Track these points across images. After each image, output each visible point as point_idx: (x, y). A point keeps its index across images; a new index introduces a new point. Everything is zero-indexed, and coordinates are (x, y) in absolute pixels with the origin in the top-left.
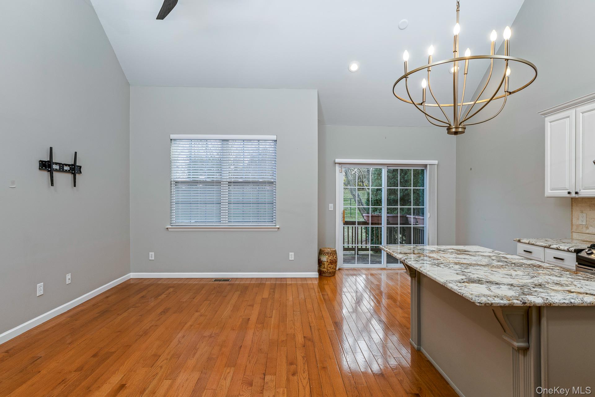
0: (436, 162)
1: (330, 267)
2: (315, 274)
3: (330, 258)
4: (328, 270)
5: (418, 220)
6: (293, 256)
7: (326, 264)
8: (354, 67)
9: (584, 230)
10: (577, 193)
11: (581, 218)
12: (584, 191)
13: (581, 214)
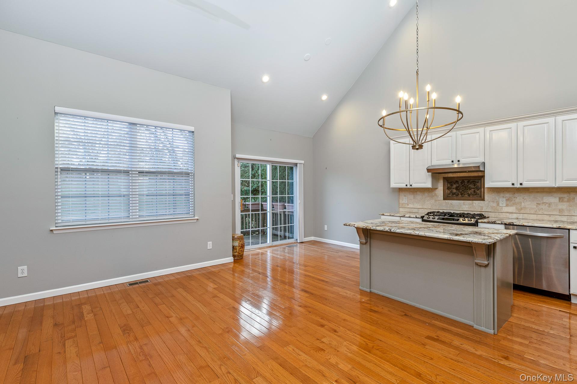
0: (303, 162)
1: (241, 251)
2: (230, 259)
3: (241, 243)
4: (239, 254)
5: (274, 206)
6: (211, 245)
7: (238, 248)
8: (266, 79)
9: (406, 206)
10: (411, 185)
11: (404, 199)
12: (415, 184)
13: (404, 198)
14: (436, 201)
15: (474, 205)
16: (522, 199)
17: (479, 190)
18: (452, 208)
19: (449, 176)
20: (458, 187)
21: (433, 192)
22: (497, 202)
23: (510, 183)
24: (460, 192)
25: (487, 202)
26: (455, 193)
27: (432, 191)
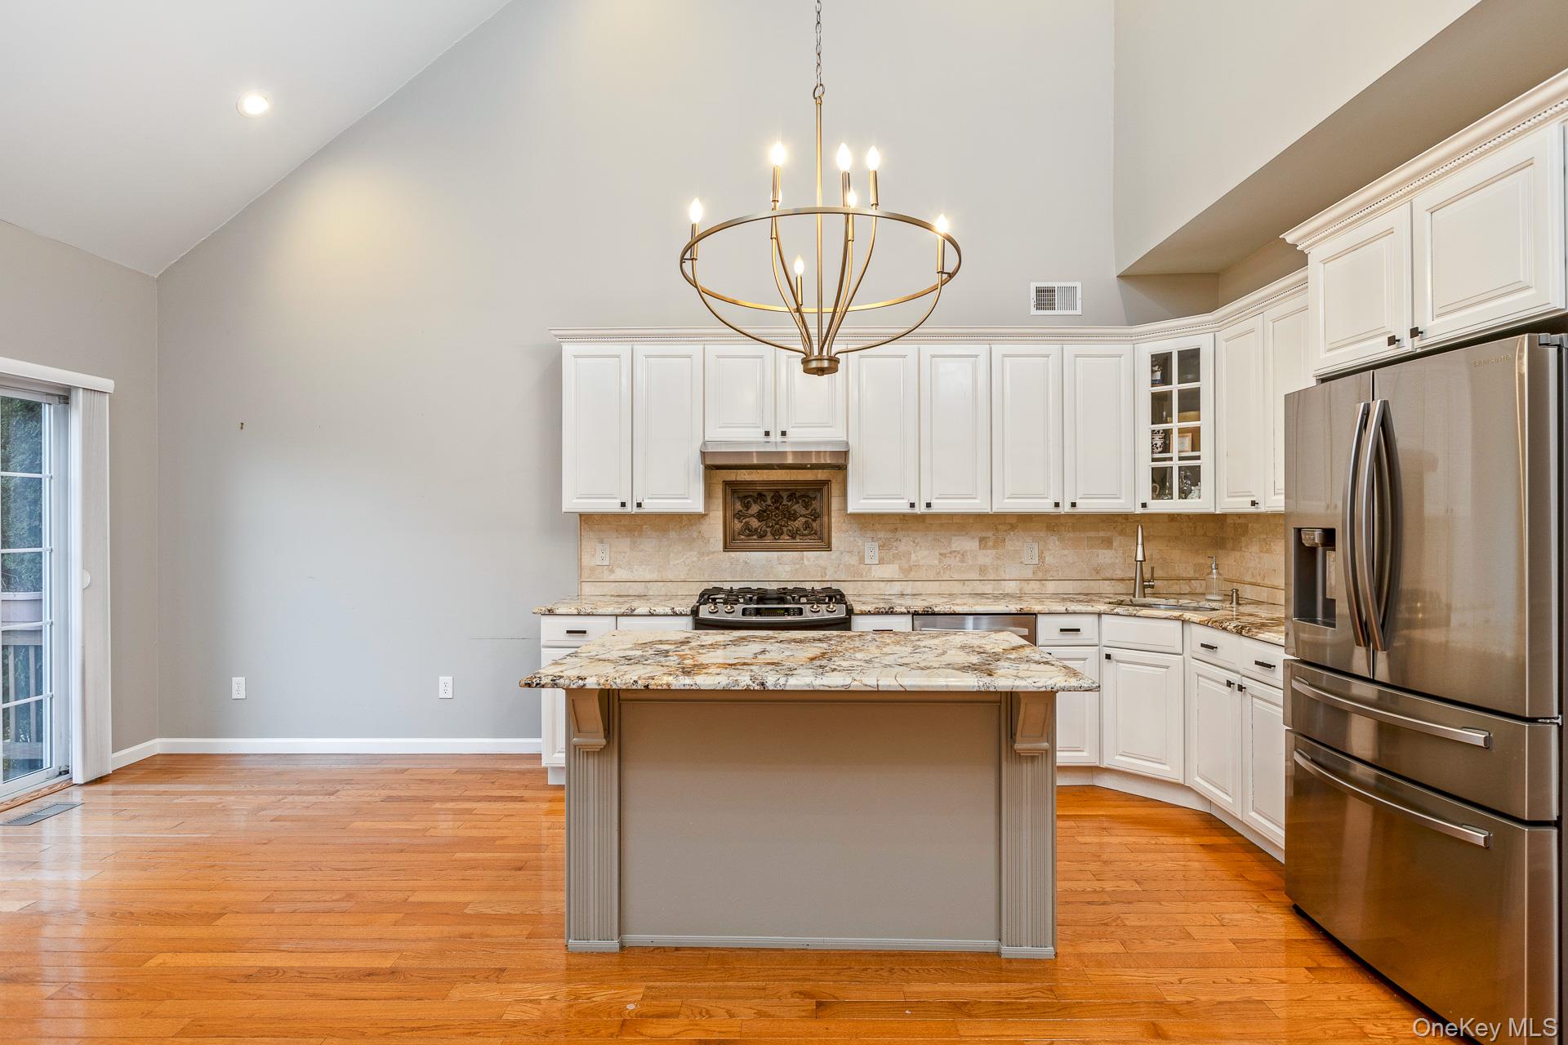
0: (121, 381)
9: (606, 576)
10: (639, 505)
11: (598, 554)
12: (650, 501)
13: (599, 547)
14: (702, 554)
15: (806, 562)
16: (911, 543)
17: (818, 521)
18: (747, 574)
19: (739, 478)
20: (765, 511)
21: (694, 527)
22: (859, 553)
23: (905, 501)
24: (769, 527)
25: (838, 553)
26: (756, 530)
27: (691, 525)
